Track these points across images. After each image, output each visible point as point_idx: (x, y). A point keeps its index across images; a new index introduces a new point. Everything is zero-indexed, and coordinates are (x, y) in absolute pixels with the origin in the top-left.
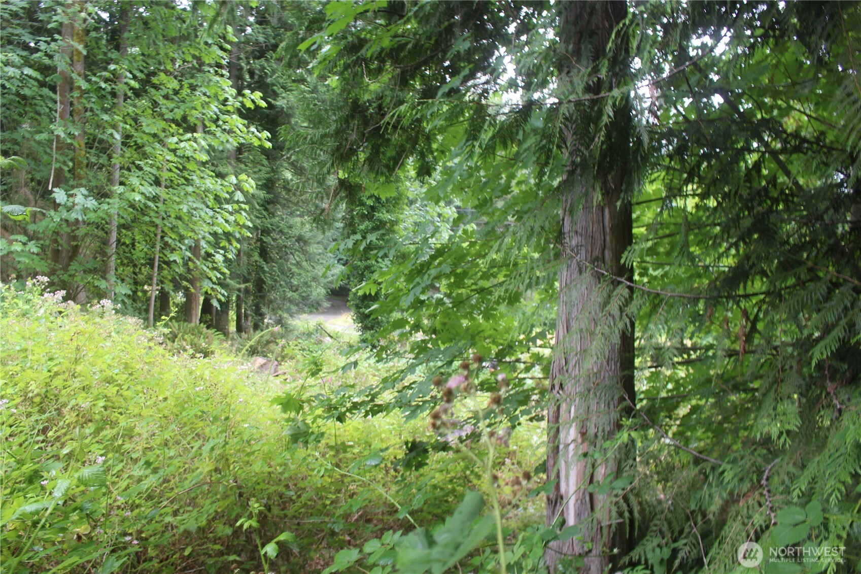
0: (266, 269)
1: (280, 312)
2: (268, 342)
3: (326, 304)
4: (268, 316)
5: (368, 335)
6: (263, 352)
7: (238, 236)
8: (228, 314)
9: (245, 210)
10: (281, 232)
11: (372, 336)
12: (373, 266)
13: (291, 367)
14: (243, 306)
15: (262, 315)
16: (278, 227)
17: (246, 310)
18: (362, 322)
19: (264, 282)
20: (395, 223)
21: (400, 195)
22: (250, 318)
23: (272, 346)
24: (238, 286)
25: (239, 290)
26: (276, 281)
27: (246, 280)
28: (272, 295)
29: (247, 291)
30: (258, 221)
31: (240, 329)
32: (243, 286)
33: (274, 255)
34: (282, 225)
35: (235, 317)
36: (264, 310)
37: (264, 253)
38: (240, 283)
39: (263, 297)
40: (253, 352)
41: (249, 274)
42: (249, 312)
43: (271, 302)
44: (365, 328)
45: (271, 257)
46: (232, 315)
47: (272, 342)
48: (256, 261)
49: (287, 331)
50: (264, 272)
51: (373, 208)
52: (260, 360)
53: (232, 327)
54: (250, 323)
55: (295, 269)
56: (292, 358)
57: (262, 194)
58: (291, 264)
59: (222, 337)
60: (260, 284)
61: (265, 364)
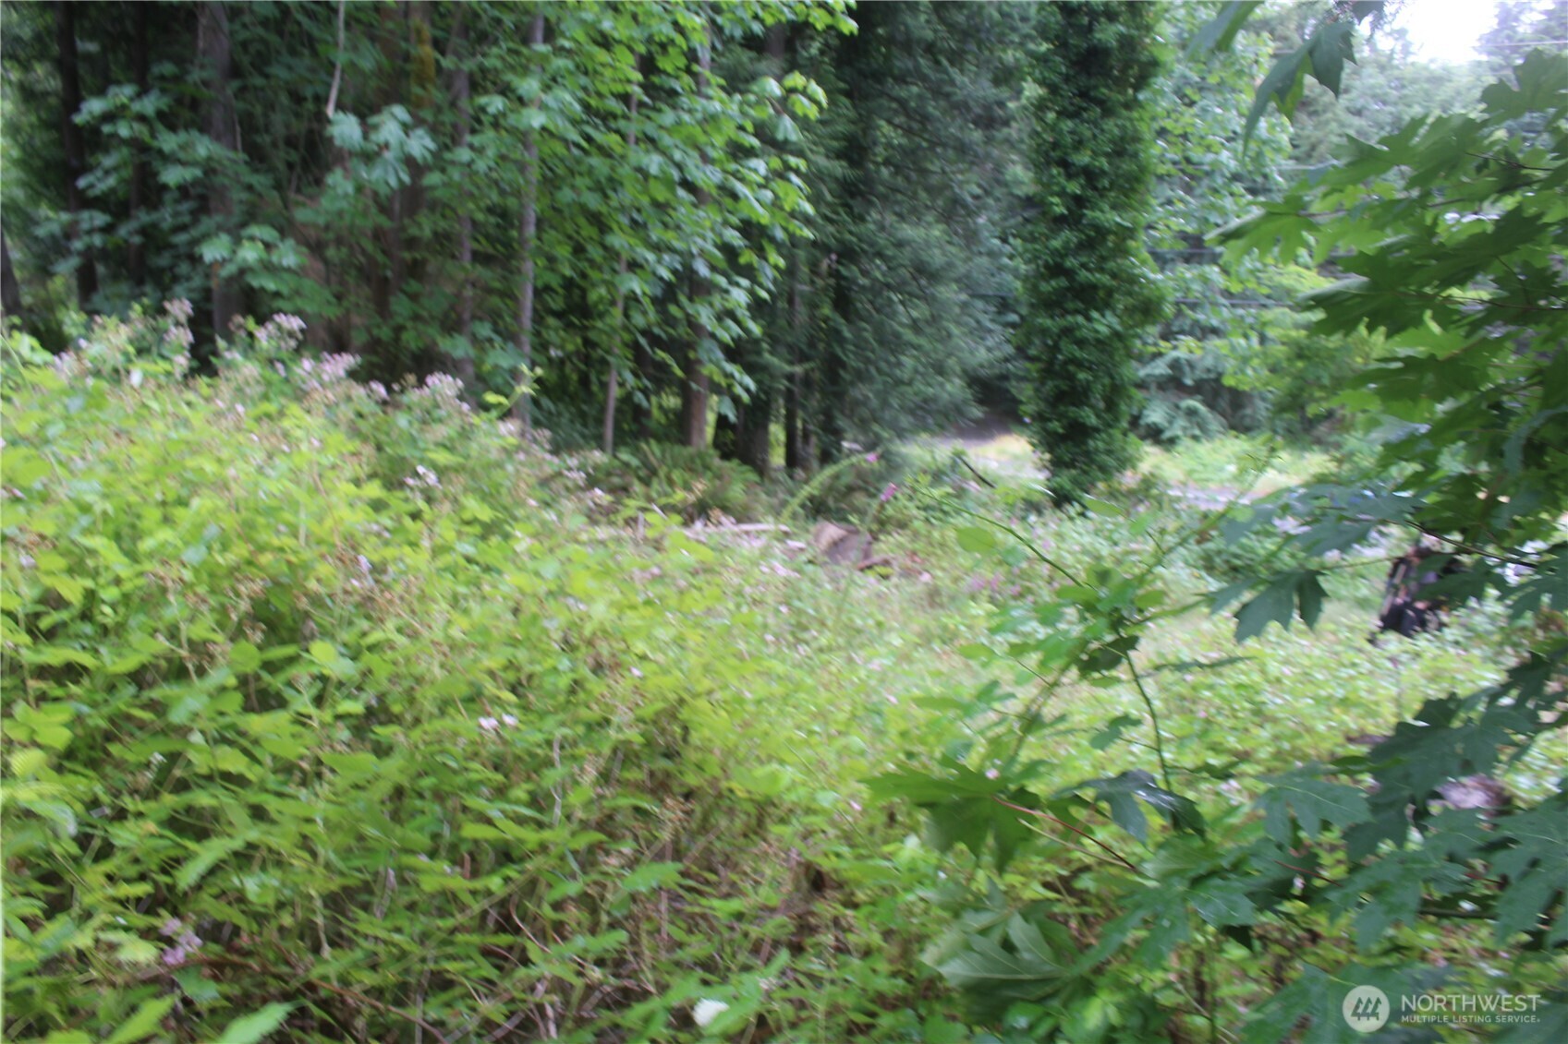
0: (847, 334)
1: (876, 428)
2: (851, 489)
3: (977, 412)
4: (849, 435)
5: (1064, 480)
6: (839, 510)
7: (780, 235)
8: (765, 428)
9: (797, 172)
10: (880, 255)
11: (1075, 482)
12: (1079, 327)
13: (900, 546)
14: (800, 413)
15: (837, 434)
16: (872, 244)
17: (805, 422)
18: (1051, 451)
19: (843, 365)
20: (1129, 233)
21: (1143, 169)
22: (814, 439)
23: (860, 499)
24: (787, 368)
25: (790, 378)
26: (868, 361)
27: (803, 358)
28: (860, 391)
29: (807, 381)
30: (831, 229)
31: (792, 460)
32: (798, 369)
33: (863, 304)
34: (882, 240)
35: (782, 436)
36: (841, 422)
37: (843, 302)
38: (791, 363)
39: (839, 396)
40: (818, 509)
41: (812, 345)
42: (811, 427)
43: (857, 403)
44: (1057, 464)
45: (857, 310)
46: (777, 431)
47: (860, 488)
48: (826, 320)
49: (892, 465)
50: (841, 340)
51: (1079, 201)
52: (832, 531)
53: (777, 458)
54: (813, 450)
55: (908, 335)
56: (902, 525)
57: (839, 168)
58: (902, 324)
59: (753, 477)
60: (833, 366)
61: (842, 540)
